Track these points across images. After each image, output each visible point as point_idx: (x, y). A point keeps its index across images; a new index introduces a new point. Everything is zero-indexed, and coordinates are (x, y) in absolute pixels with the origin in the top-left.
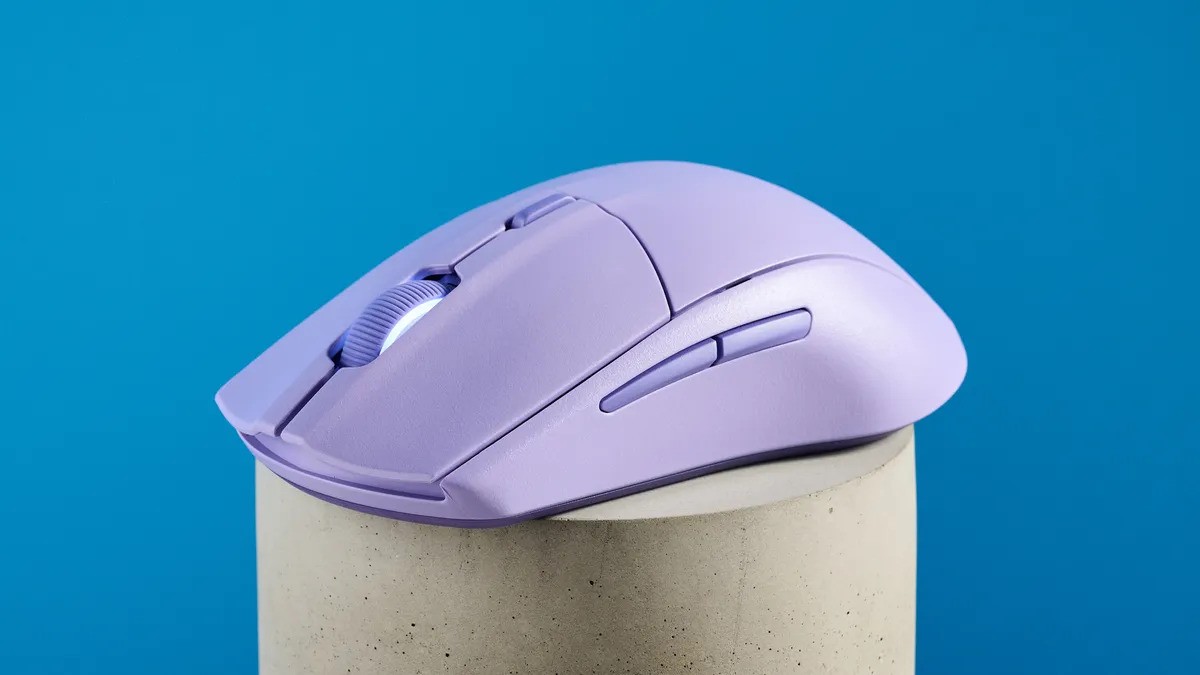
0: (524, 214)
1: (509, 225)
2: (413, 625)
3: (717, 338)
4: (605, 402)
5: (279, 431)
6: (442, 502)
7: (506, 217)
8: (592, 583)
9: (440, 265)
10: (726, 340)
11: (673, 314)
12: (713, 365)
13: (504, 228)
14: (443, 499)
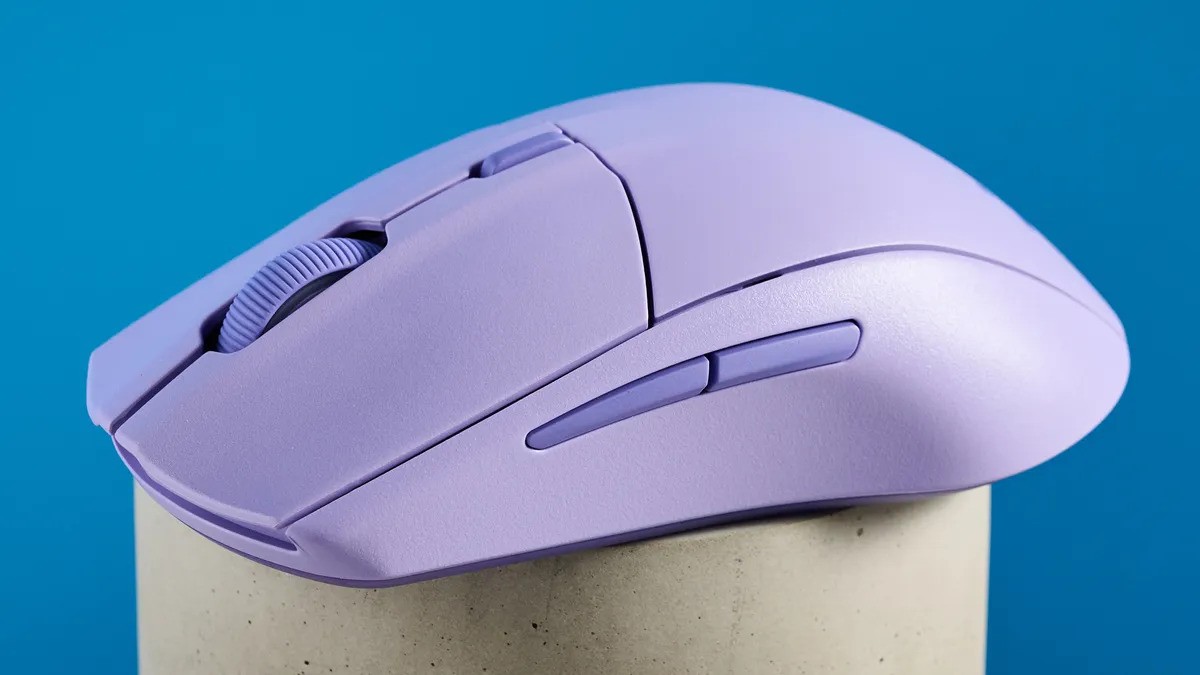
0: (496, 158)
1: (476, 172)
2: (307, 663)
3: (712, 357)
4: (534, 436)
5: (115, 426)
6: (292, 553)
7: (474, 161)
8: (535, 626)
9: (370, 219)
10: (724, 361)
11: (652, 321)
12: (702, 393)
13: (467, 174)
14: (295, 549)
